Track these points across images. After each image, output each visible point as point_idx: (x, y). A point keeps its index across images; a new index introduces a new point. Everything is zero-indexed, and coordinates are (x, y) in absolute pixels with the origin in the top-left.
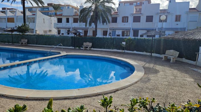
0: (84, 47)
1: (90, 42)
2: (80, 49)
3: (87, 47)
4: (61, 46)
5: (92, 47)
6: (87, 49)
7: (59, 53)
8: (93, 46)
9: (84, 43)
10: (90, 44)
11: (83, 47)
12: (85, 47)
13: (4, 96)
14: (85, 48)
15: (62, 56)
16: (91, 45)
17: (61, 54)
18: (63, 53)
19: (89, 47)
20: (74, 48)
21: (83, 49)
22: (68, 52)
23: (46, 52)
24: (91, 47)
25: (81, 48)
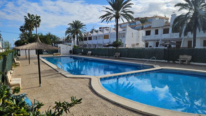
0: (180, 61)
1: (189, 55)
2: (175, 63)
3: (185, 61)
4: (154, 59)
5: (192, 60)
6: (184, 63)
7: (153, 67)
9: (180, 56)
10: (189, 57)
11: (178, 61)
12: (181, 61)
14: (182, 62)
15: (156, 70)
16: (191, 59)
17: (154, 68)
18: (158, 67)
19: (188, 61)
20: (167, 61)
21: (178, 63)
22: (162, 66)
23: (138, 65)
24: (190, 61)
25: (176, 62)
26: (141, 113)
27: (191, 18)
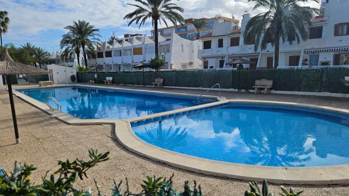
0: (256, 88)
1: (269, 79)
2: (249, 92)
3: (264, 89)
4: (217, 87)
6: (262, 91)
8: (274, 87)
9: (256, 81)
10: (270, 83)
11: (254, 89)
12: (258, 88)
13: (166, 164)
14: (258, 91)
15: (221, 105)
16: (272, 85)
17: (218, 101)
18: (223, 100)
19: (268, 89)
20: (237, 90)
21: (253, 93)
22: (230, 99)
23: (193, 97)
24: (271, 89)
25: (251, 91)
26: (201, 172)
27: (272, 22)
